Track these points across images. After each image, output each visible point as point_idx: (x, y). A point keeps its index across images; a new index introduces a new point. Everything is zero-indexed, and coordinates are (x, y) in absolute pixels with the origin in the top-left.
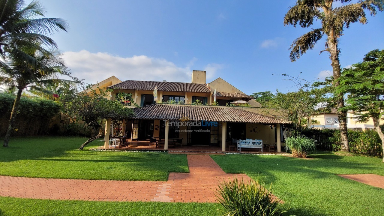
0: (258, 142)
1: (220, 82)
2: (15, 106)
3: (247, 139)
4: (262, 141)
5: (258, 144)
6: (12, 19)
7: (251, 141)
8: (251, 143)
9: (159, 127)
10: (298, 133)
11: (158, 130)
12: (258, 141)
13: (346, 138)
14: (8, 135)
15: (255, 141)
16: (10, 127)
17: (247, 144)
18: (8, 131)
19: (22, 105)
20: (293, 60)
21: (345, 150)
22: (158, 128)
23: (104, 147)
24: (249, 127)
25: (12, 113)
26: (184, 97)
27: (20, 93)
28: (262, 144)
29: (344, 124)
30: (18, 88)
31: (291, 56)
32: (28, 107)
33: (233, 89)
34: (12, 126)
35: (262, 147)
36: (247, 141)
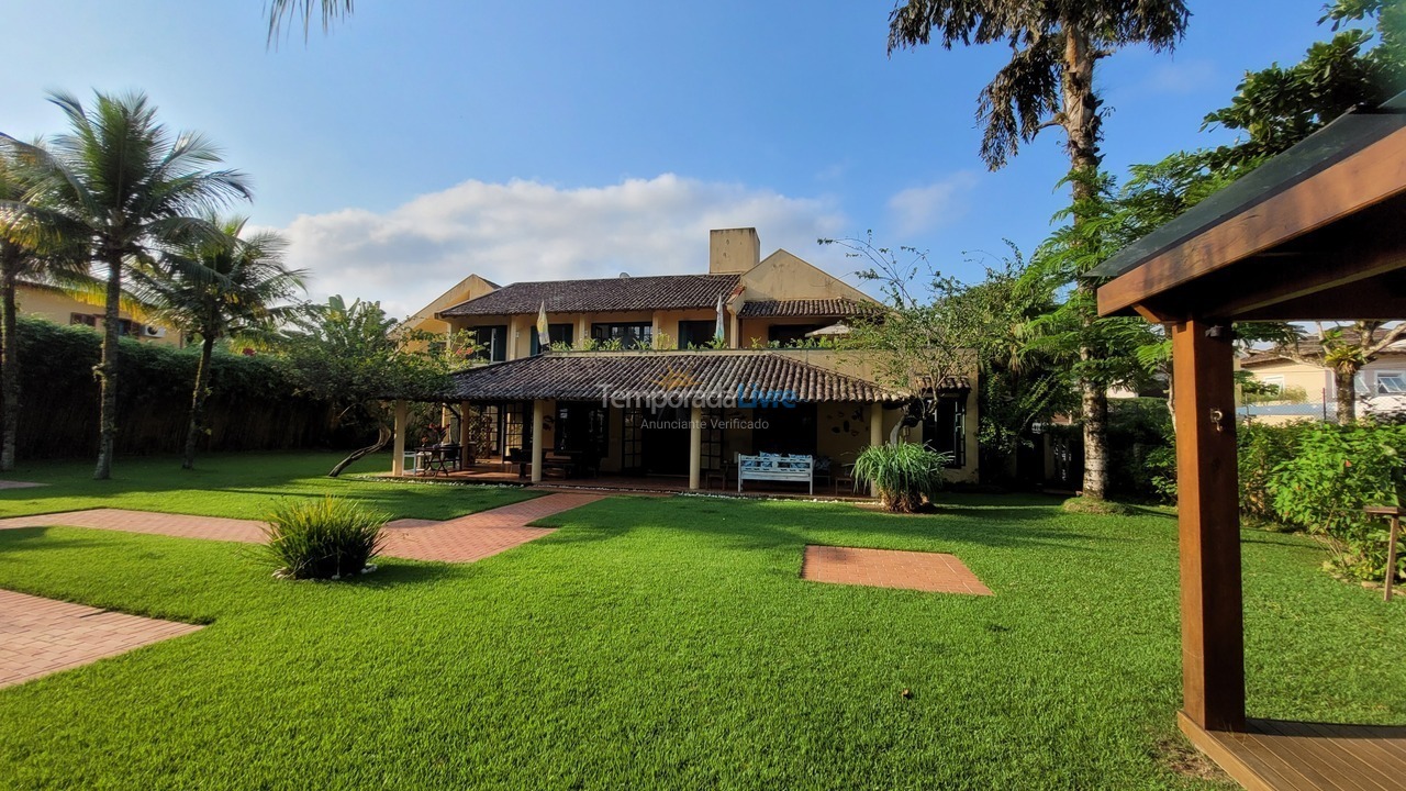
0: (797, 464)
1: (781, 265)
2: (201, 378)
3: (761, 454)
4: (809, 460)
5: (797, 470)
6: (147, 187)
7: (776, 458)
8: (775, 464)
9: (552, 421)
10: (1009, 436)
11: (550, 428)
12: (798, 461)
13: (1096, 451)
14: (190, 443)
15: (788, 460)
16: (193, 425)
17: (762, 468)
18: (190, 436)
19: (248, 373)
20: (996, 162)
21: (1091, 490)
22: (550, 424)
23: (393, 474)
24: (829, 417)
25: (195, 393)
26: (650, 324)
27: (208, 347)
28: (810, 470)
29: (1092, 399)
30: (204, 336)
31: (985, 148)
32: (265, 378)
33: (828, 284)
34: (198, 423)
35: (810, 479)
36: (762, 459)
